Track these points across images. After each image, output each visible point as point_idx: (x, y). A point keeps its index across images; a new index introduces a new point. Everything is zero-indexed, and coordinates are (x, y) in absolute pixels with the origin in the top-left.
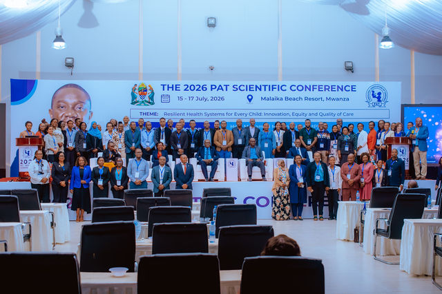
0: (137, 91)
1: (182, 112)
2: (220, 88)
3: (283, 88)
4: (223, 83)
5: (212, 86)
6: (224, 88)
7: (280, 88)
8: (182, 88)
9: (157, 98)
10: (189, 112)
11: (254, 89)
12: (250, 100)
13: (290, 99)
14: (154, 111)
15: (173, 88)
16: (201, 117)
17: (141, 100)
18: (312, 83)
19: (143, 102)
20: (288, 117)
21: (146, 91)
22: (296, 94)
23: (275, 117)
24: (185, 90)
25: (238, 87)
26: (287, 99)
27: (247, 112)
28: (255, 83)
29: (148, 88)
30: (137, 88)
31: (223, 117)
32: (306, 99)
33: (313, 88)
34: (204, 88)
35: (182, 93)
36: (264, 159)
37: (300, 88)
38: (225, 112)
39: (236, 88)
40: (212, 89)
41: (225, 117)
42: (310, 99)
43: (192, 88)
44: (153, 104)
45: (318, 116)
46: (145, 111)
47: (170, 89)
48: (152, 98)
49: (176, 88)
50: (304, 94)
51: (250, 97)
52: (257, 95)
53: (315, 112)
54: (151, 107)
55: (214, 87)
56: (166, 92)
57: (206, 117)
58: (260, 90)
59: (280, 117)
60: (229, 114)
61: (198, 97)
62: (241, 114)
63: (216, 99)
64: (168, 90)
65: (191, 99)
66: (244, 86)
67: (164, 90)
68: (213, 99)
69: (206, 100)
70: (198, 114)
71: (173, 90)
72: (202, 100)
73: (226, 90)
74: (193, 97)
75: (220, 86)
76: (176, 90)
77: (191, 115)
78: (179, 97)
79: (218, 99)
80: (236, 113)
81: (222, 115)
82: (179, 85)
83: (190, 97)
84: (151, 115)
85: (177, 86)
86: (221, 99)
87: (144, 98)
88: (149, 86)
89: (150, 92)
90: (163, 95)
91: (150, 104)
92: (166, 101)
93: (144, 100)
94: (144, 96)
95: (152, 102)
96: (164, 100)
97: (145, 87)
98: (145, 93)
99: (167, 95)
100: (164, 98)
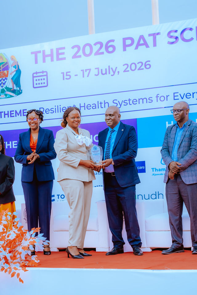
2: (142, 42)
4: (145, 31)
5: (124, 40)
6: (150, 40)
8: (69, 53)
9: (26, 81)
10: (82, 101)
14: (22, 107)
15: (51, 55)
19: (3, 91)
21: (7, 68)
24: (75, 56)
29: (11, 63)
31: (149, 106)
34: (109, 47)
38: (152, 94)
39: (174, 38)
40: (125, 46)
41: (155, 104)
43: (87, 50)
44: (19, 92)
46: (6, 109)
47: (48, 59)
48: (17, 81)
49: (58, 54)
54: (16, 99)
55: (128, 42)
56: (41, 67)
60: (162, 99)
61: (98, 69)
62: (187, 96)
63: (133, 67)
64: (44, 61)
65: (86, 74)
66: (191, 29)
67: (36, 62)
68: (129, 69)
69: (114, 73)
70: (100, 105)
71: (52, 60)
72: (106, 73)
73: (155, 45)
74: (90, 70)
75: (142, 37)
76: (58, 59)
77: (88, 107)
78: (63, 73)
79: (138, 68)
80: (175, 95)
81: (148, 101)
82: (64, 48)
83: (83, 71)
84: (18, 115)
85: (60, 51)
86: (143, 67)
87: (4, 84)
88: (12, 59)
89: (14, 69)
90: (36, 73)
91: (15, 93)
92: (41, 85)
93: (5, 86)
94: (4, 78)
95: (18, 89)
96: (38, 82)
97: (5, 61)
98: (6, 73)
99: (43, 72)
100: (37, 78)
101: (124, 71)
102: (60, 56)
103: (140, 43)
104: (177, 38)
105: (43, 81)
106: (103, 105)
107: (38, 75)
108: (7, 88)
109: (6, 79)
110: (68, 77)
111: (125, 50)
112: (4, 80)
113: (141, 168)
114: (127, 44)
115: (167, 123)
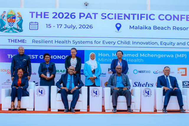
0: (5, 18)
1: (50, 39)
2: (89, 16)
3: (152, 17)
5: (80, 14)
6: (93, 16)
7: (149, 17)
8: (51, 15)
10: (57, 39)
11: (123, 18)
12: (118, 29)
13: (159, 28)
14: (22, 38)
15: (41, 15)
16: (69, 44)
17: (9, 27)
18: (180, 13)
19: (11, 29)
20: (156, 46)
21: (15, 18)
22: (165, 24)
23: (143, 46)
24: (54, 17)
25: (106, 15)
26: (155, 28)
27: (116, 40)
28: (123, 12)
29: (17, 15)
30: (6, 15)
31: (90, 45)
32: (174, 28)
33: (181, 18)
34: (72, 16)
35: (50, 20)
36: (132, 88)
37: (168, 17)
38: (93, 40)
39: (105, 17)
40: (80, 17)
41: (94, 45)
42: (178, 29)
43: (61, 15)
44: (21, 31)
45: (186, 46)
46: (13, 38)
47: (39, 17)
48: (20, 25)
49: (45, 15)
50: (172, 23)
51: (118, 26)
52: (125, 23)
53: (183, 41)
55: (82, 15)
56: (34, 19)
57: (74, 45)
58: (129, 18)
59: (148, 46)
60: (97, 43)
61: (66, 25)
62: (109, 43)
63: (84, 27)
64: (37, 17)
65: (59, 26)
66: (112, 14)
67: (32, 17)
68: (82, 27)
69: (74, 28)
70: (66, 42)
71: (41, 17)
72: (70, 28)
73: (95, 18)
74: (62, 25)
75: (89, 14)
76: (45, 17)
77: (59, 42)
78: (47, 25)
79: (86, 27)
80: (104, 42)
81: (90, 43)
82: (48, 13)
83: (58, 25)
84: (20, 42)
85: (46, 14)
86: (89, 27)
87: (12, 25)
88: (18, 14)
89: (18, 19)
90: (32, 22)
91: (19, 31)
92: (34, 29)
93: (12, 27)
94: (12, 23)
95: (21, 29)
96: (32, 27)
97: (14, 14)
98: (14, 20)
99: (36, 22)
100: (32, 25)
101: (79, 28)
102: (46, 16)
103: (88, 16)
104: (106, 17)
105: (35, 27)
106: (67, 42)
107: (33, 23)
108: (13, 28)
109: (14, 23)
110: (50, 27)
111: (80, 18)
112: (12, 24)
113: (82, 72)
114: (81, 16)
115: (99, 53)
